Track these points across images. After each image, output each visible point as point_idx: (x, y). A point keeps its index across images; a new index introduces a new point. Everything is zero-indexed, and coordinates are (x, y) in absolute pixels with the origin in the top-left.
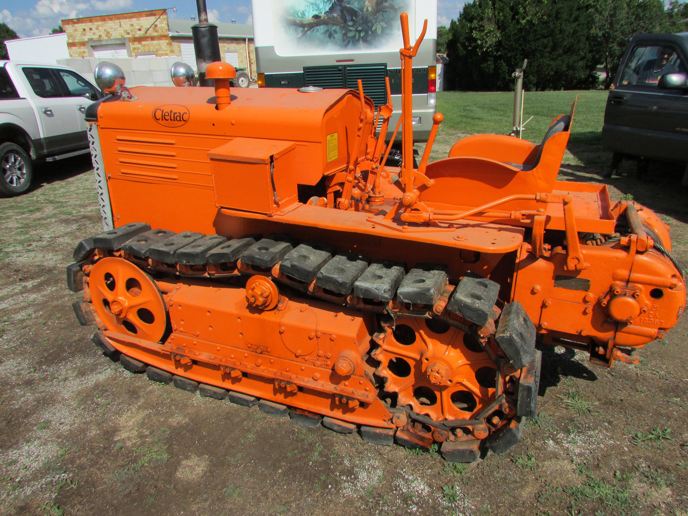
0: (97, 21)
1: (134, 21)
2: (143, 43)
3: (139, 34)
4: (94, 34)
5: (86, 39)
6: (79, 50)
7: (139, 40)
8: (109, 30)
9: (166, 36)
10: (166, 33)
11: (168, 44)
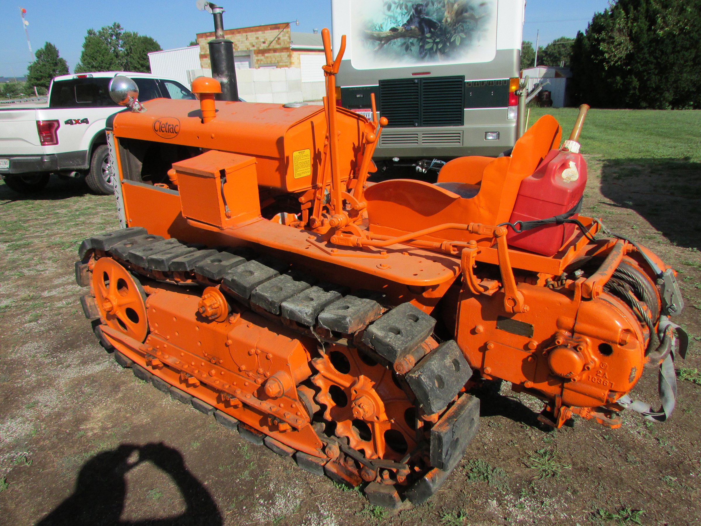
1: (260, 34)
2: (266, 55)
3: (263, 46)
7: (263, 52)
8: (237, 43)
9: (287, 49)
10: (288, 46)
11: (288, 56)
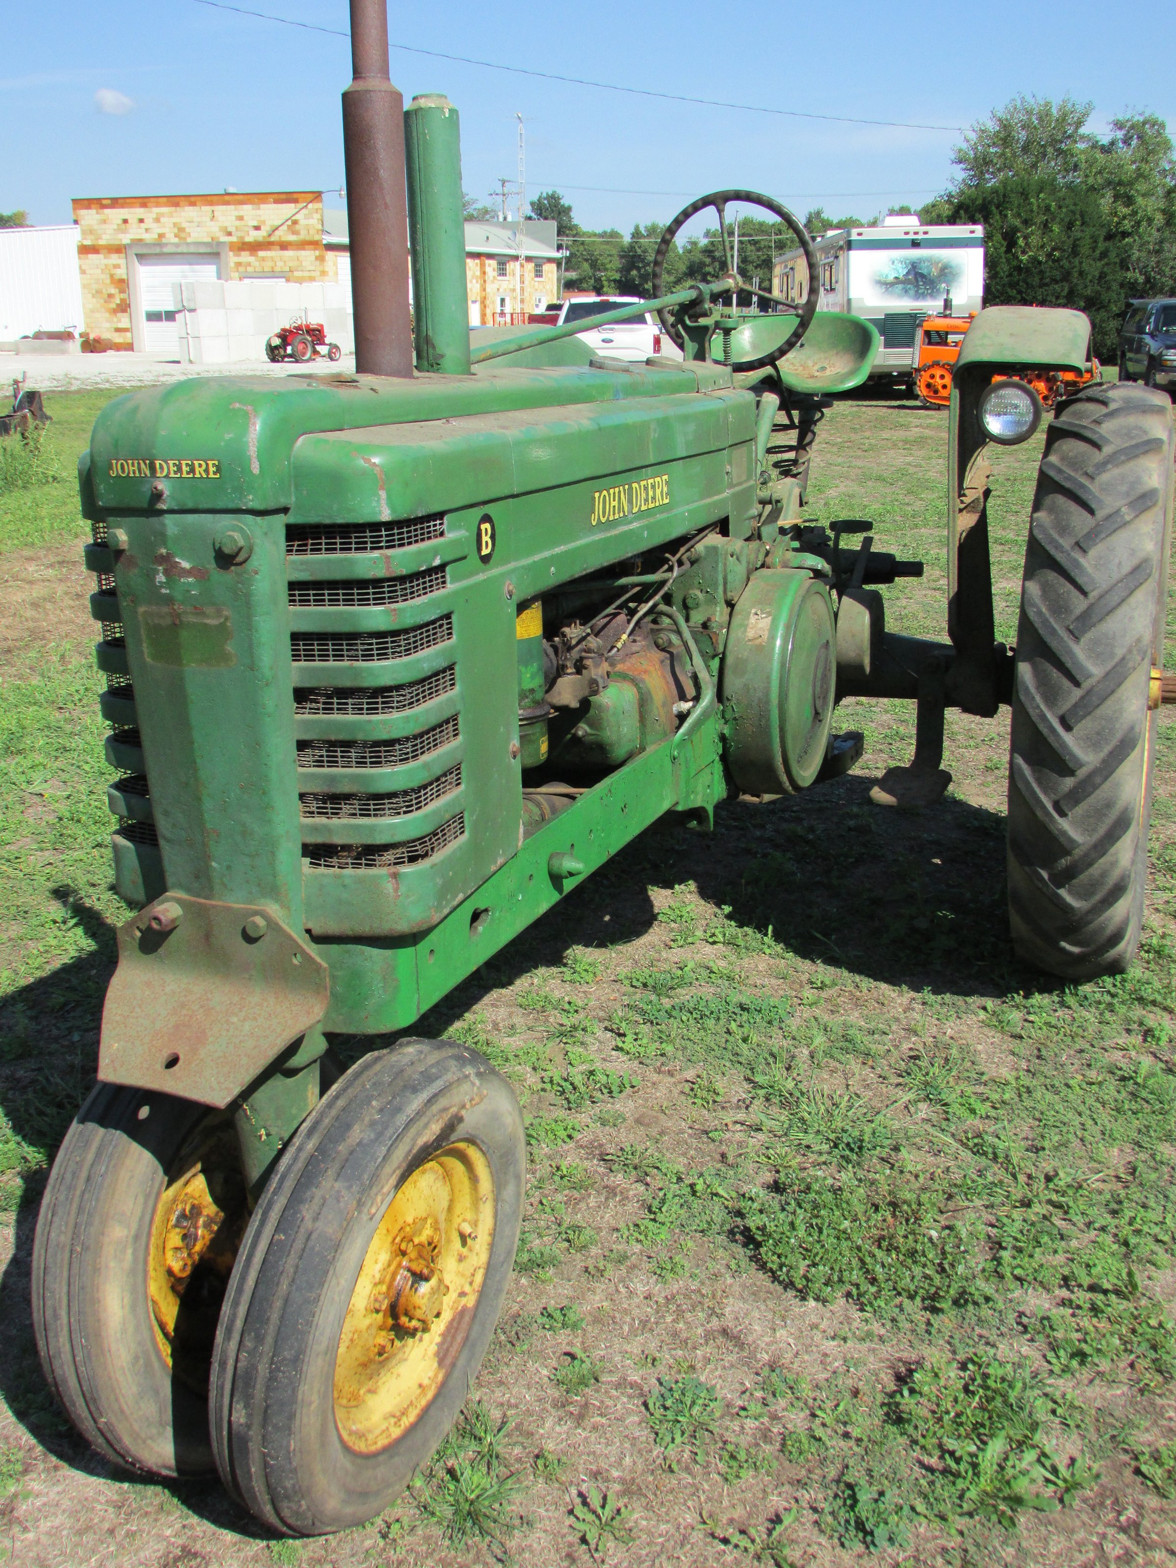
0: (158, 205)
1: (247, 210)
2: (261, 254)
3: (253, 236)
4: (147, 230)
5: (126, 239)
6: (106, 261)
7: (254, 247)
8: (184, 225)
9: (315, 244)
10: (316, 238)
11: (317, 258)
